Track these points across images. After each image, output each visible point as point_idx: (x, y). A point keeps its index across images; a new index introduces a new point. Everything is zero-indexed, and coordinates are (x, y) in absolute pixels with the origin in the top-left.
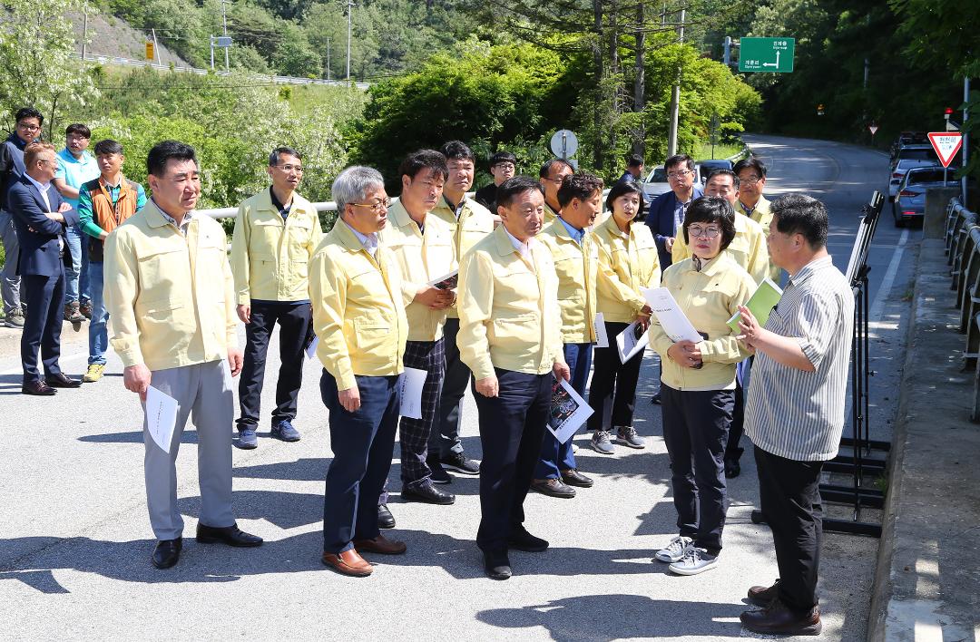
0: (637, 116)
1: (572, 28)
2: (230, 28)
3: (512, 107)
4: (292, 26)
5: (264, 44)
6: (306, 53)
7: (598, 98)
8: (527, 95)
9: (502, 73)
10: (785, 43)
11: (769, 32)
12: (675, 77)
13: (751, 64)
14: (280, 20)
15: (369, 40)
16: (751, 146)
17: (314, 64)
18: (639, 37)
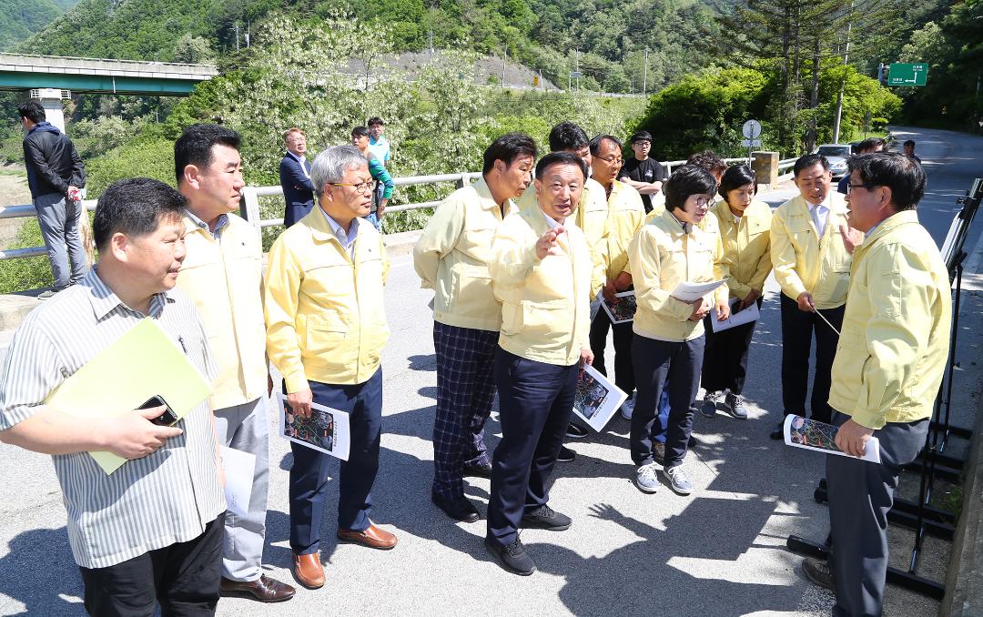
0: (811, 112)
1: (769, 55)
2: (580, 67)
3: (731, 107)
4: (615, 66)
5: (599, 75)
6: (623, 79)
7: (784, 100)
8: (741, 99)
9: (725, 85)
10: (921, 67)
11: (911, 60)
12: (840, 87)
13: (896, 81)
14: (609, 61)
15: (660, 71)
16: (894, 133)
17: (628, 86)
18: (815, 61)
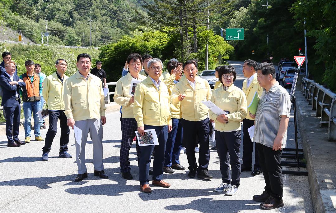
0: (196, 54)
1: (172, 25)
2: (48, 30)
3: (152, 53)
4: (69, 29)
5: (61, 35)
6: (76, 38)
7: (182, 48)
8: (157, 48)
9: (148, 41)
10: (241, 30)
11: (235, 27)
12: (206, 41)
13: (230, 37)
14: (65, 27)
15: (97, 33)
16: (232, 65)
17: (78, 41)
18: (194, 28)
